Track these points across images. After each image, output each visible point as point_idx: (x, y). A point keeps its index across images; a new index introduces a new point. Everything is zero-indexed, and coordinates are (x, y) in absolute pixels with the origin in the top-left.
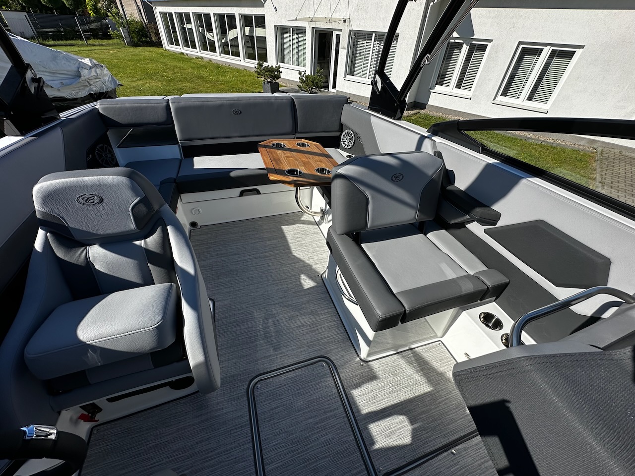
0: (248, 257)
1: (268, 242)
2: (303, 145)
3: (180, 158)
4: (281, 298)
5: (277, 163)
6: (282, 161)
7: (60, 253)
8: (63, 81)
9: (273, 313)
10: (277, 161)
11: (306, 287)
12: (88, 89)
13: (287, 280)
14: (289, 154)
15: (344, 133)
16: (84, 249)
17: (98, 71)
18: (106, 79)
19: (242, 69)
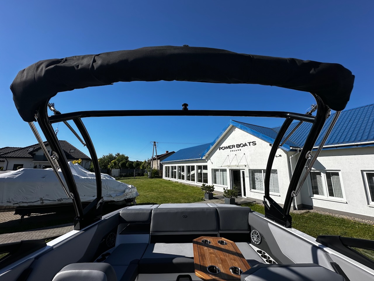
2: (222, 243)
5: (203, 259)
6: (206, 257)
10: (202, 256)
15: (252, 232)
17: (133, 190)
18: (134, 193)
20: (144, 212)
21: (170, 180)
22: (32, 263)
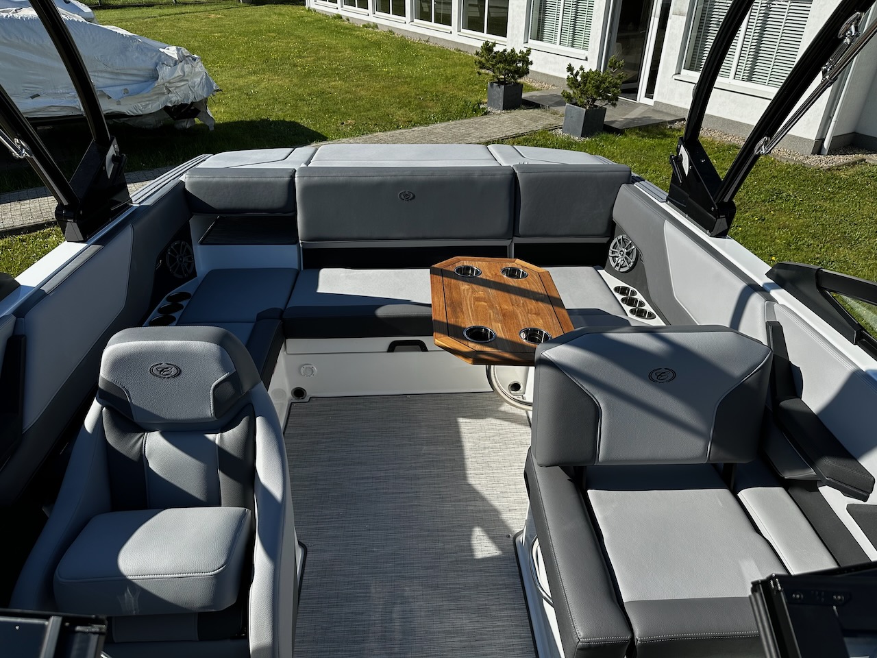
0: (382, 474)
1: (425, 448)
3: (297, 268)
4: (427, 568)
5: (455, 312)
6: (464, 308)
7: (111, 438)
8: (129, 88)
9: (406, 594)
10: (454, 305)
11: (479, 555)
12: (163, 98)
13: (445, 533)
14: (481, 291)
15: (616, 240)
16: (141, 437)
17: (187, 68)
18: (197, 80)
19: (452, 50)
20: (268, 179)
21: (340, 17)
22: (16, 325)
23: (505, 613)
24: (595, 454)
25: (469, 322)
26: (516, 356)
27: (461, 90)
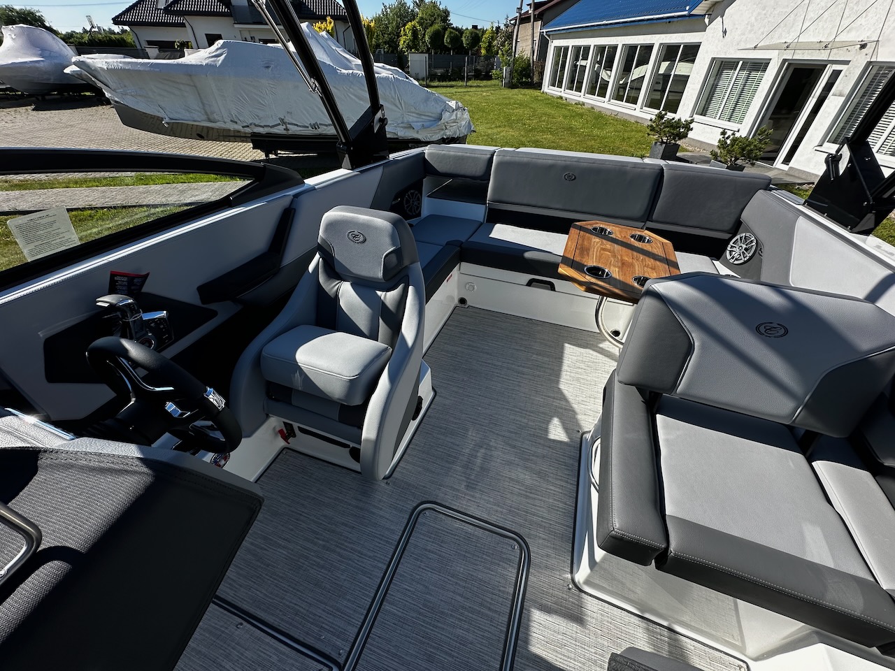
0: (500, 364)
1: (535, 356)
2: (641, 239)
3: (482, 221)
4: (511, 432)
5: (582, 254)
6: (591, 253)
7: (322, 279)
8: (425, 124)
11: (552, 436)
13: (532, 414)
14: (608, 245)
16: (339, 283)
18: (463, 123)
19: (633, 121)
20: (476, 155)
21: (561, 98)
22: (292, 202)
23: (558, 482)
24: (675, 385)
25: (591, 263)
26: (625, 293)
27: (632, 147)
